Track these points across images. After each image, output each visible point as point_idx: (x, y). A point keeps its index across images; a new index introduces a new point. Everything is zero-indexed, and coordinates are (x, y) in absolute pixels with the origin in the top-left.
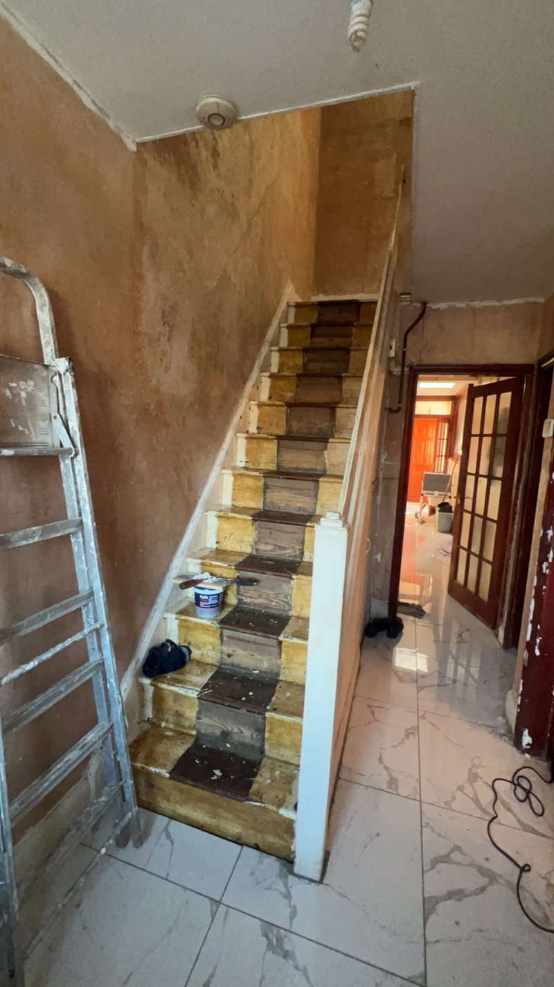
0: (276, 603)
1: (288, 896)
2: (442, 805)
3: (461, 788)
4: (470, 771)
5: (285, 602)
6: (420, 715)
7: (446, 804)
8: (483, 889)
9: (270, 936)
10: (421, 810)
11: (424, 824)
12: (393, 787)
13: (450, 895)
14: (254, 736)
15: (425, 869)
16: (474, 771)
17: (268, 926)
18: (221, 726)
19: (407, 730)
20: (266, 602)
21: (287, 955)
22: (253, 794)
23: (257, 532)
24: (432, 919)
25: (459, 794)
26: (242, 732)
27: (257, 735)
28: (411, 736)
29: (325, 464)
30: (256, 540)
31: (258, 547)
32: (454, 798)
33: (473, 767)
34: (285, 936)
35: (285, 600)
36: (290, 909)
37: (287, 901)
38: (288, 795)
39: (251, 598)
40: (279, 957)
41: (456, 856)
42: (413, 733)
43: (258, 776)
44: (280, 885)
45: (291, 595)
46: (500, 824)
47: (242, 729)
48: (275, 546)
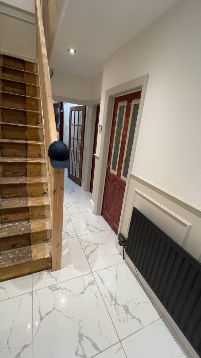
0: (20, 194)
1: (53, 277)
2: (83, 235)
3: (85, 229)
4: (86, 224)
5: (24, 193)
6: (70, 215)
7: (83, 234)
8: (97, 248)
9: (52, 288)
10: (79, 238)
11: (80, 241)
12: (70, 236)
13: (91, 253)
14: (26, 241)
15: (84, 250)
16: (87, 224)
17: (50, 287)
18: (11, 244)
19: (68, 221)
20: (15, 195)
21: (58, 289)
22: (34, 257)
23: (3, 167)
24: (89, 260)
25: (86, 230)
26: (21, 242)
27: (27, 241)
28: (69, 222)
29: (27, 136)
30: (3, 171)
31: (4, 174)
32: (85, 232)
33: (87, 223)
34: (56, 286)
35: (25, 192)
36: (55, 279)
37: (53, 278)
38: (45, 252)
39: (8, 195)
40: (57, 291)
41: (90, 244)
42: (70, 221)
43: (32, 252)
44: (49, 276)
45: (27, 190)
46: (96, 232)
47: (21, 241)
48: (13, 172)
